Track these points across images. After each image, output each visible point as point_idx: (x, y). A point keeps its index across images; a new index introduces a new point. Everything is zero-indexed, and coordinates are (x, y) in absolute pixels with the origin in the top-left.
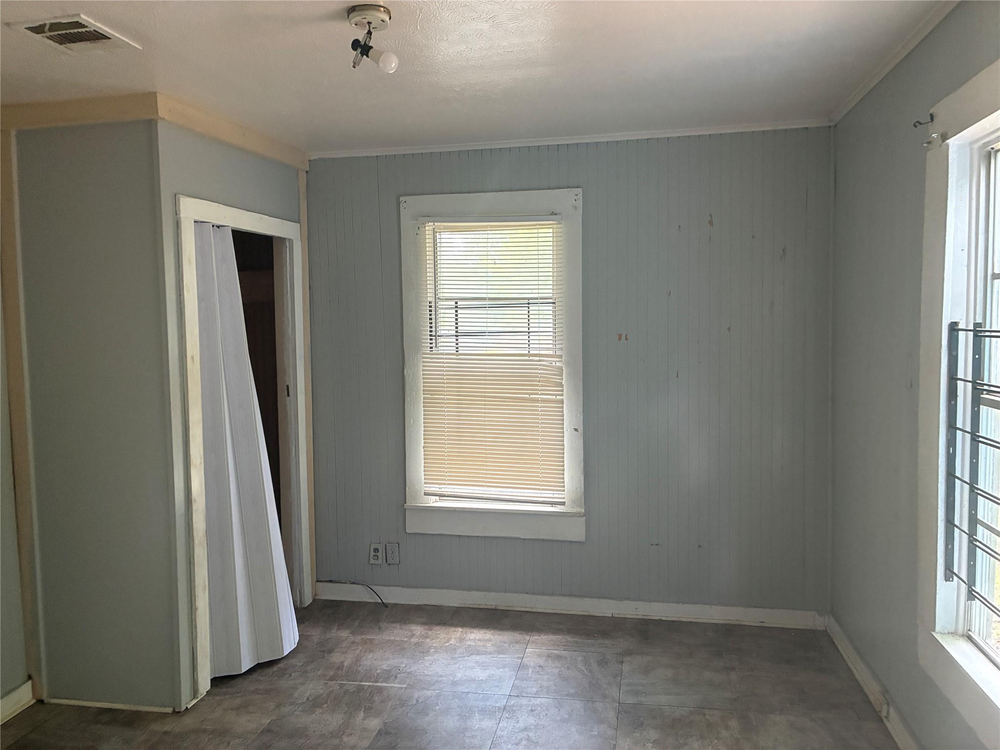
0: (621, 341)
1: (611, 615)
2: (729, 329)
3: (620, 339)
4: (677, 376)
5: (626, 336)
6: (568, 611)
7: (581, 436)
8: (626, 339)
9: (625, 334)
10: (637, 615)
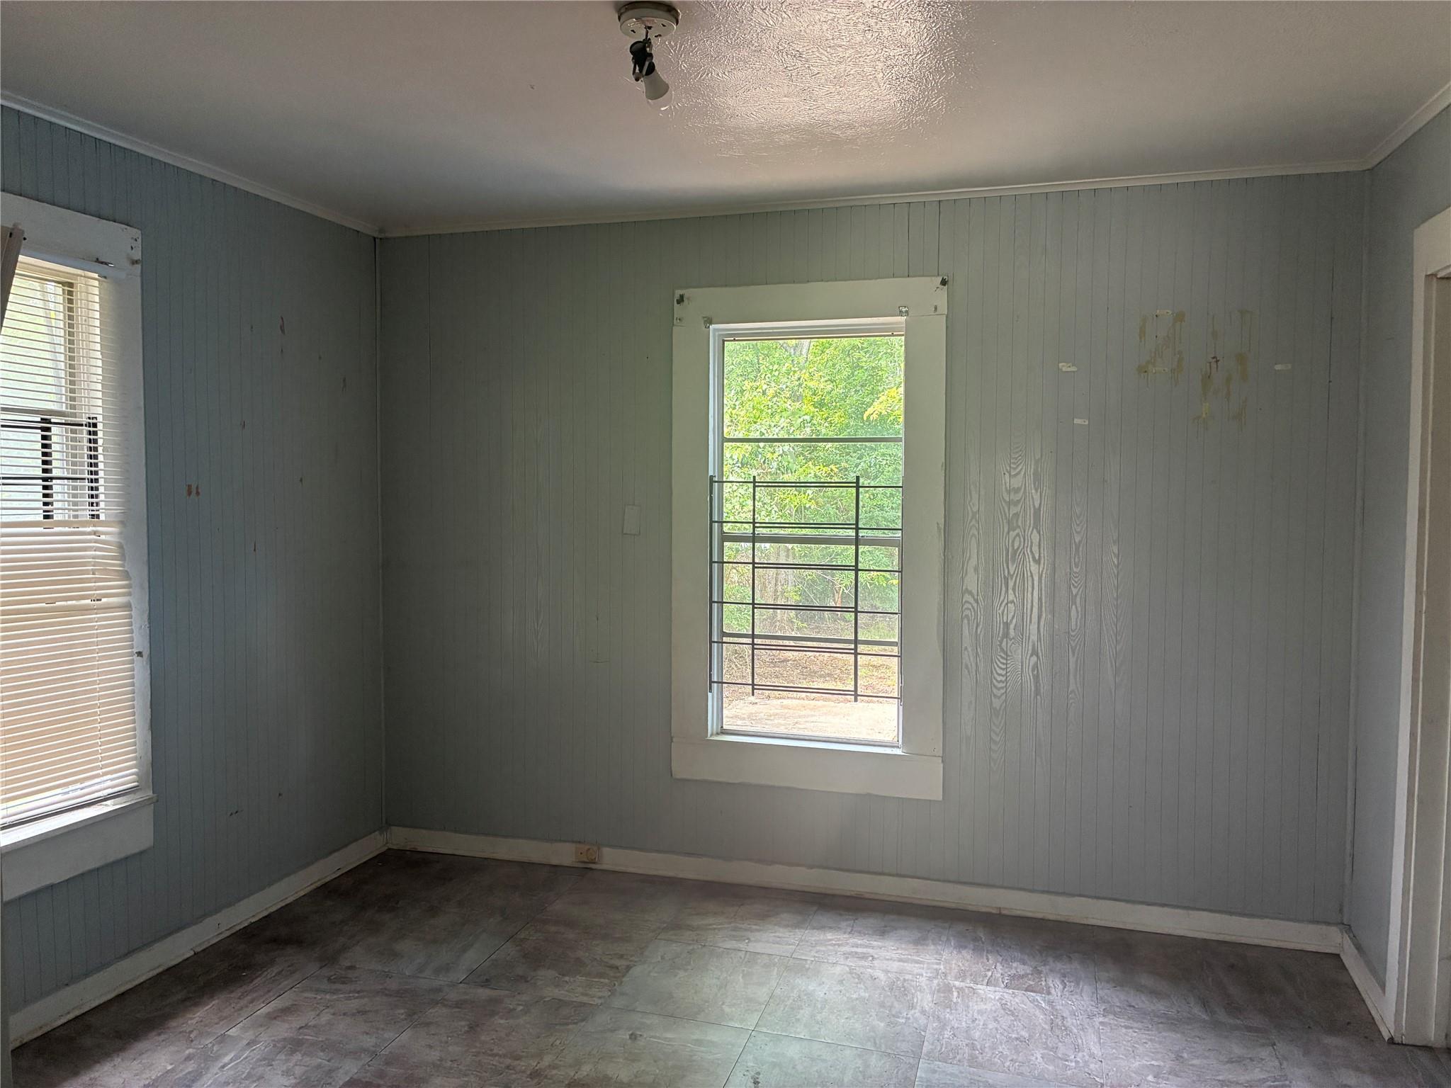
0: (191, 496)
1: (192, 953)
2: (301, 480)
3: (190, 493)
4: (255, 550)
5: (197, 488)
6: (134, 980)
7: (147, 663)
8: (198, 493)
9: (195, 486)
10: (221, 933)
